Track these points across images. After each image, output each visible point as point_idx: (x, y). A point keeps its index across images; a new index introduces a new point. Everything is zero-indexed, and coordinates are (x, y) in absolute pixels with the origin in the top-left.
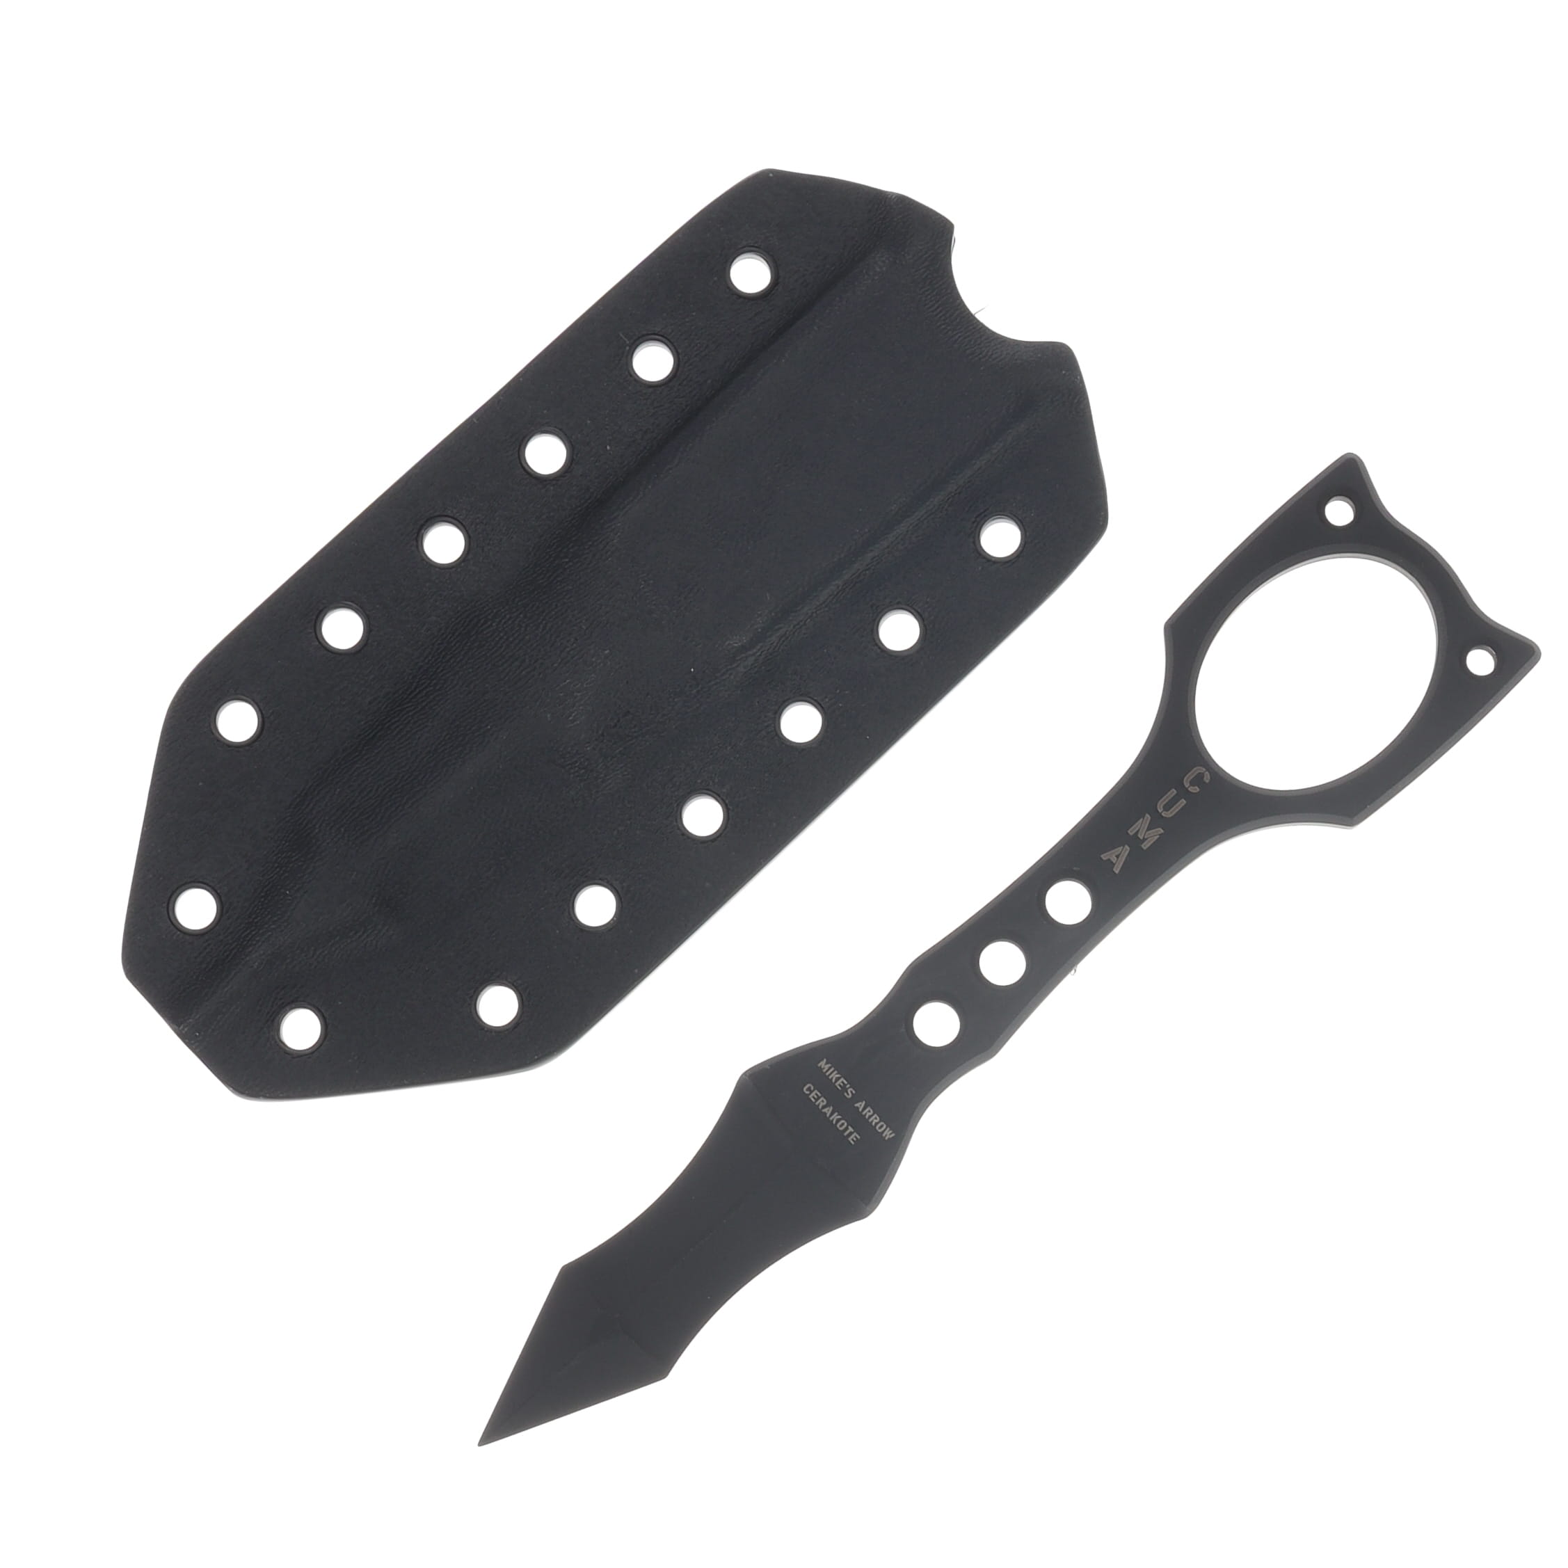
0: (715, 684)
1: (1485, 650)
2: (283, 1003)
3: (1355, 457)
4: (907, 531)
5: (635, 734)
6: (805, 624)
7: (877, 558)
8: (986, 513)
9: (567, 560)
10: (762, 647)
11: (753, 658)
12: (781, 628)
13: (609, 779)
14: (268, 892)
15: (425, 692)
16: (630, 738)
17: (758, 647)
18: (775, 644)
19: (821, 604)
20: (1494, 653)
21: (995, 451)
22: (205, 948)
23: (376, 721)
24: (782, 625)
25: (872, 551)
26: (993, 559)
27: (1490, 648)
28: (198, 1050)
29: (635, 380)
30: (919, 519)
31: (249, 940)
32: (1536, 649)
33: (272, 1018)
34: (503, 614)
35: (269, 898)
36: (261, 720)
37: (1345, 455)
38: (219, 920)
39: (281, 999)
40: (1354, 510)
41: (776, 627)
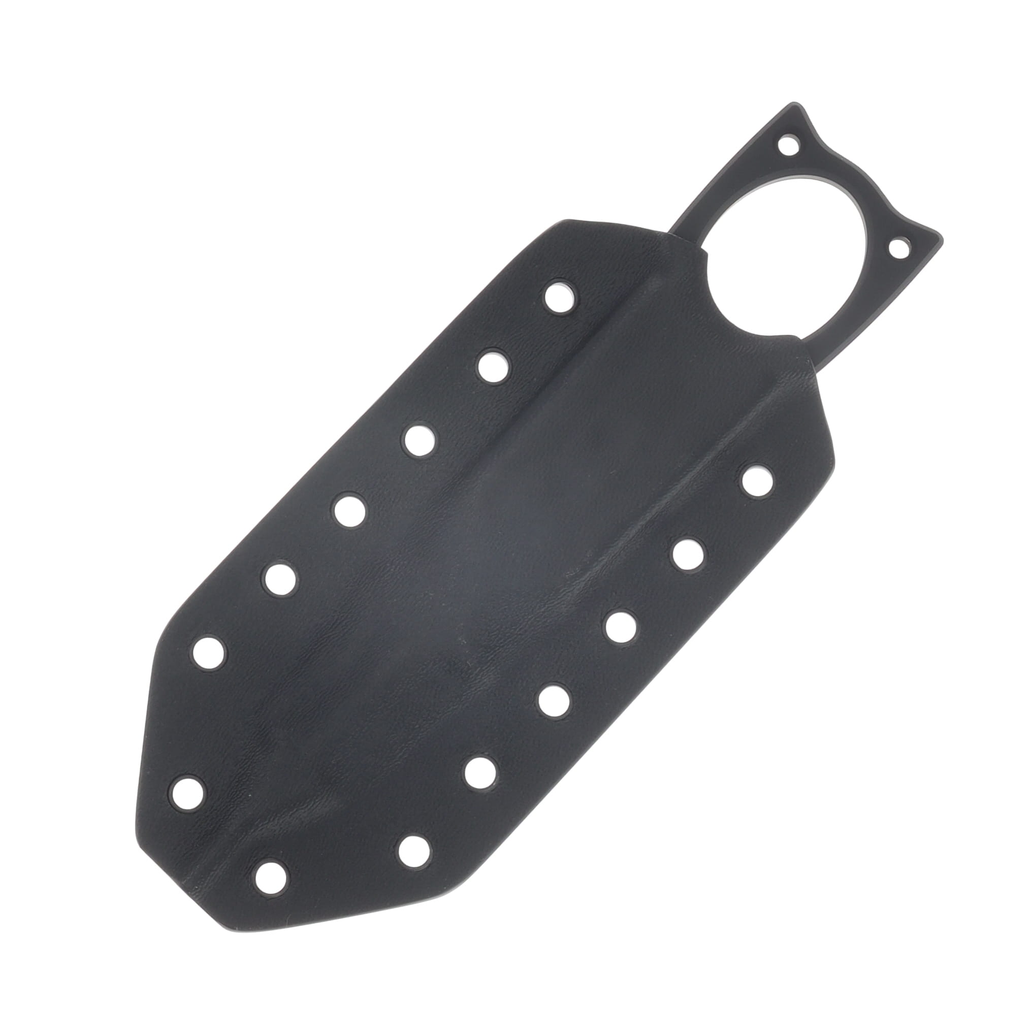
0: (558, 604)
1: (902, 240)
2: (256, 860)
3: (798, 105)
4: (690, 482)
5: (502, 645)
6: (619, 555)
7: (669, 503)
8: (745, 464)
9: (442, 519)
10: (590, 574)
11: (584, 583)
12: (603, 559)
13: (485, 679)
14: (240, 779)
15: (345, 622)
16: (498, 648)
17: (588, 575)
18: (599, 572)
19: (631, 539)
20: (909, 241)
21: (750, 419)
22: (197, 822)
23: (310, 646)
24: (603, 558)
25: (666, 498)
26: (754, 498)
27: (906, 239)
28: (197, 899)
29: (482, 382)
30: (698, 472)
31: (229, 815)
32: (939, 236)
33: (249, 871)
34: (398, 562)
35: (242, 783)
36: (226, 651)
37: (790, 103)
38: (206, 801)
39: (254, 857)
40: (799, 144)
41: (600, 559)
